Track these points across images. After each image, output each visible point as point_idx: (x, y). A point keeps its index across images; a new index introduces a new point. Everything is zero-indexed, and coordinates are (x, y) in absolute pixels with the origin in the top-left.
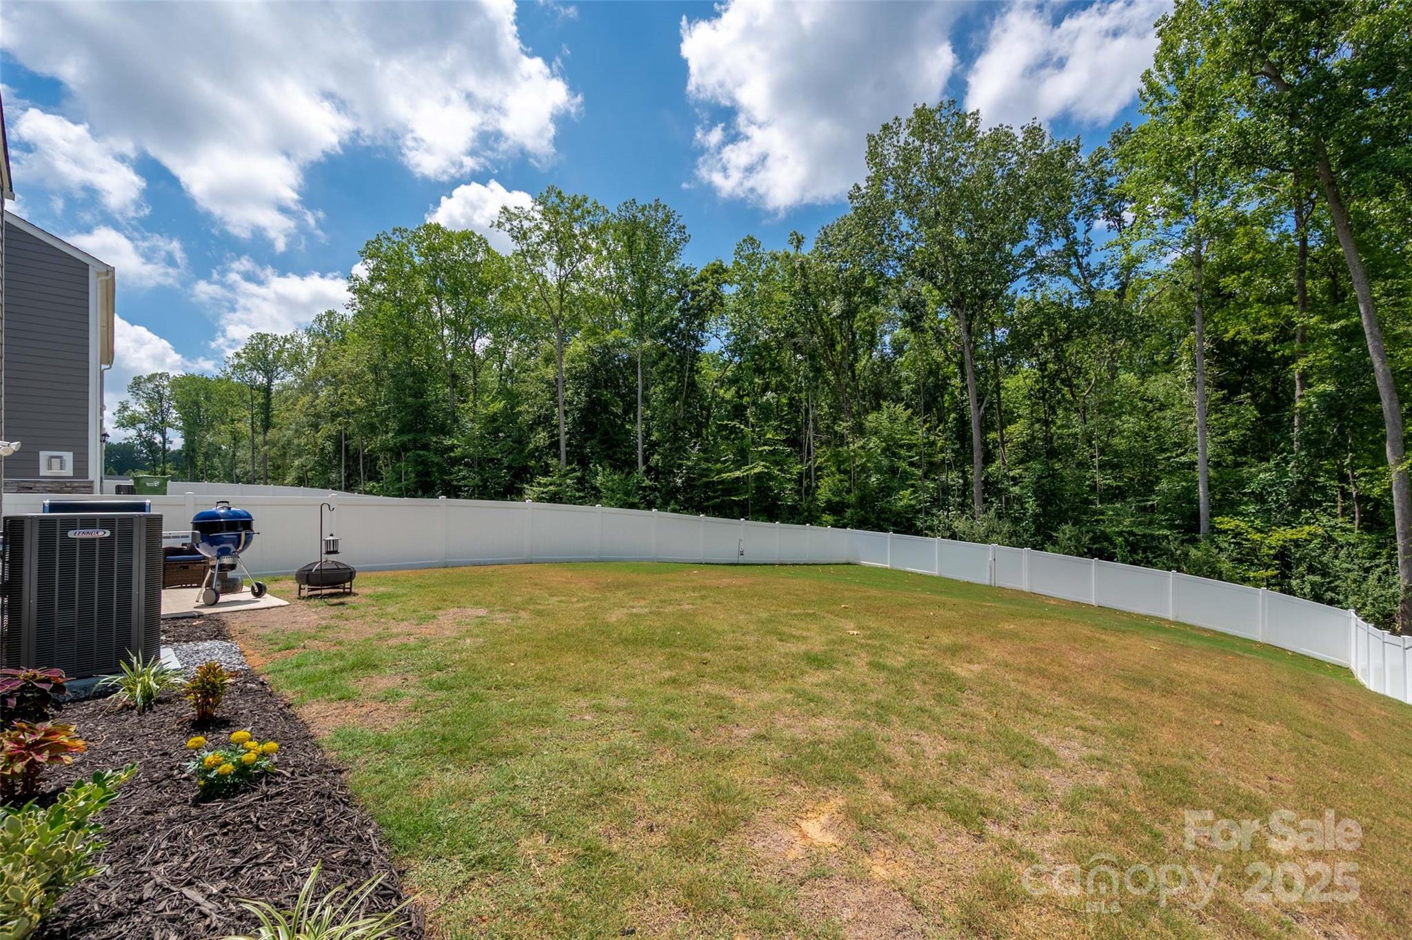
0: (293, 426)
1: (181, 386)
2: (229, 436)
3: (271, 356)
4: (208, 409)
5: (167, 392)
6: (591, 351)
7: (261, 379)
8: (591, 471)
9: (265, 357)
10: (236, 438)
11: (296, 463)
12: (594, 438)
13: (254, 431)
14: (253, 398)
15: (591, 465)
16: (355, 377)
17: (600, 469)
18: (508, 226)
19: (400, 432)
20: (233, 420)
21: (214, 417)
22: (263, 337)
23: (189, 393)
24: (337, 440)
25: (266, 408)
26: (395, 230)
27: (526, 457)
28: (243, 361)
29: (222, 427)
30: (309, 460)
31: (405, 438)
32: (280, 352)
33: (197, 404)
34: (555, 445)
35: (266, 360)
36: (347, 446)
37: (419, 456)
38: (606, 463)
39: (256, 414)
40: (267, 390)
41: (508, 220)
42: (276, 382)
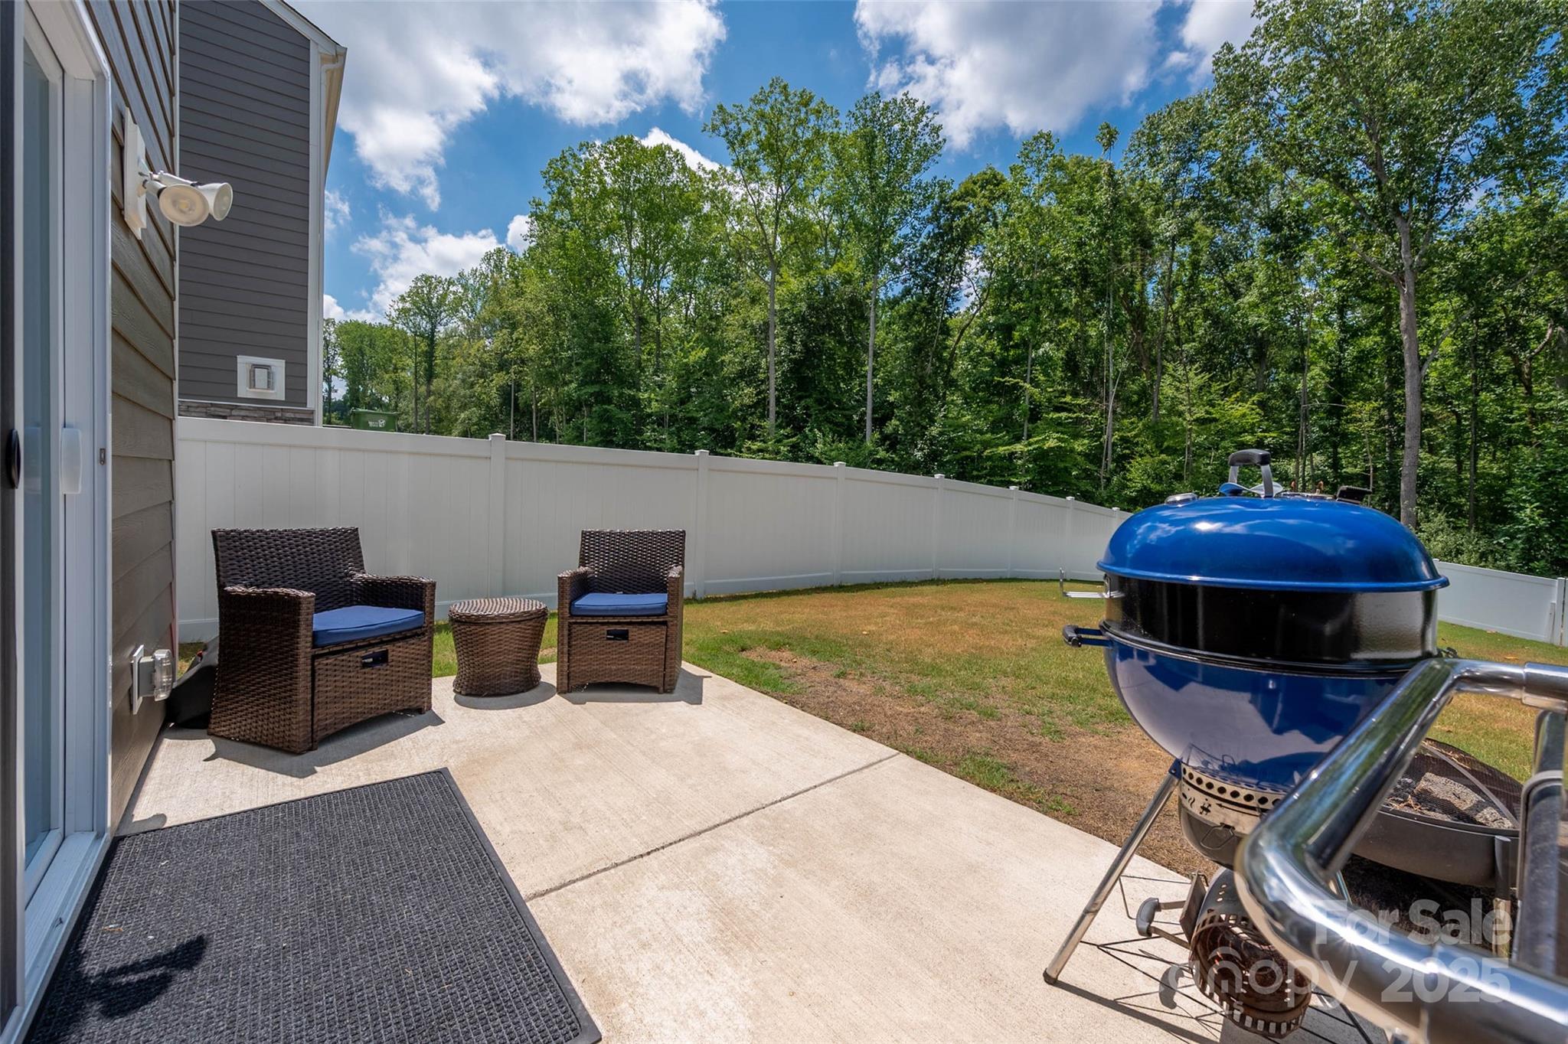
0: (460, 376)
1: (347, 333)
2: (392, 386)
3: (435, 301)
4: (371, 358)
5: (333, 339)
6: (810, 289)
7: (425, 324)
8: (807, 437)
9: (430, 300)
10: (399, 387)
11: (463, 415)
12: (809, 396)
13: (417, 382)
14: (417, 346)
15: (807, 430)
16: (534, 319)
17: (819, 434)
18: (723, 131)
19: (583, 384)
20: (396, 369)
21: (379, 366)
22: (427, 279)
23: (354, 340)
24: (506, 393)
25: (430, 355)
26: (581, 145)
27: (730, 417)
28: (408, 305)
29: (387, 376)
30: (473, 413)
31: (591, 389)
32: (444, 296)
33: (361, 351)
34: (761, 404)
35: (431, 304)
36: (516, 399)
37: (606, 411)
38: (826, 427)
39: (420, 362)
40: (431, 338)
41: (724, 122)
42: (441, 329)
